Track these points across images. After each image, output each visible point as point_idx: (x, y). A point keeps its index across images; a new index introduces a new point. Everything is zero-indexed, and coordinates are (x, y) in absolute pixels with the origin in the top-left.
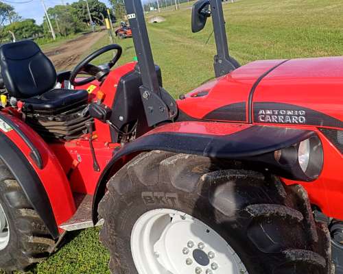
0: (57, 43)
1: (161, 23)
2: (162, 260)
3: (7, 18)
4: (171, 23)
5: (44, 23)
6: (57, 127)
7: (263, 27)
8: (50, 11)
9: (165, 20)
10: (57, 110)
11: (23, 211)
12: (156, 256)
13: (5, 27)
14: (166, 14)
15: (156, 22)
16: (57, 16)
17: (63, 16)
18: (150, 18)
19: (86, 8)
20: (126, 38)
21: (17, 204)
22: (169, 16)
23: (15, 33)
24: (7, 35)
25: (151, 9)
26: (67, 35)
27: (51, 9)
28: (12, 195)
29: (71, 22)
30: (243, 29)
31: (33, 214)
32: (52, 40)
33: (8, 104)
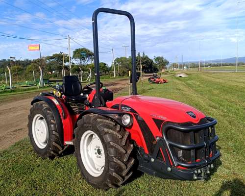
0: (115, 80)
1: (184, 78)
2: (89, 153)
3: (90, 60)
4: (190, 79)
5: (112, 67)
6: (75, 108)
7: (241, 91)
8: (117, 60)
9: (187, 76)
10: (76, 102)
11: (54, 132)
12: (88, 151)
13: (88, 65)
14: (188, 73)
15: (181, 77)
16: (120, 63)
17: (124, 64)
18: (178, 74)
19: (140, 61)
20: (154, 83)
21: (53, 129)
22: (190, 74)
23: (92, 70)
24: (87, 70)
25: (185, 67)
26: (123, 76)
27: (118, 59)
28: (52, 126)
29: (127, 68)
30: (229, 90)
31: (57, 134)
32: (112, 77)
33: (61, 97)
